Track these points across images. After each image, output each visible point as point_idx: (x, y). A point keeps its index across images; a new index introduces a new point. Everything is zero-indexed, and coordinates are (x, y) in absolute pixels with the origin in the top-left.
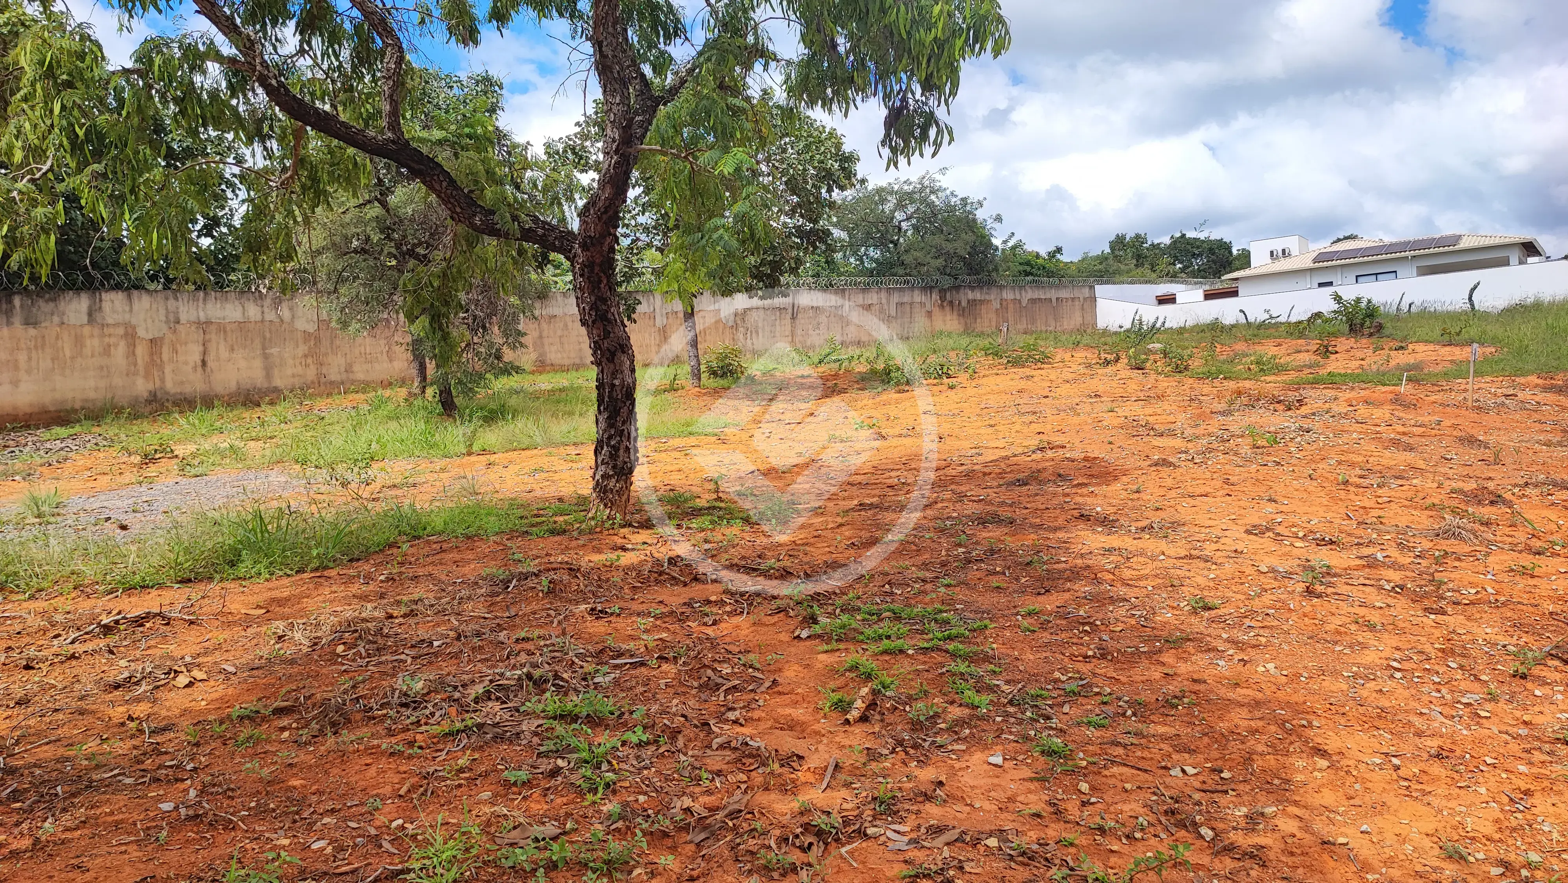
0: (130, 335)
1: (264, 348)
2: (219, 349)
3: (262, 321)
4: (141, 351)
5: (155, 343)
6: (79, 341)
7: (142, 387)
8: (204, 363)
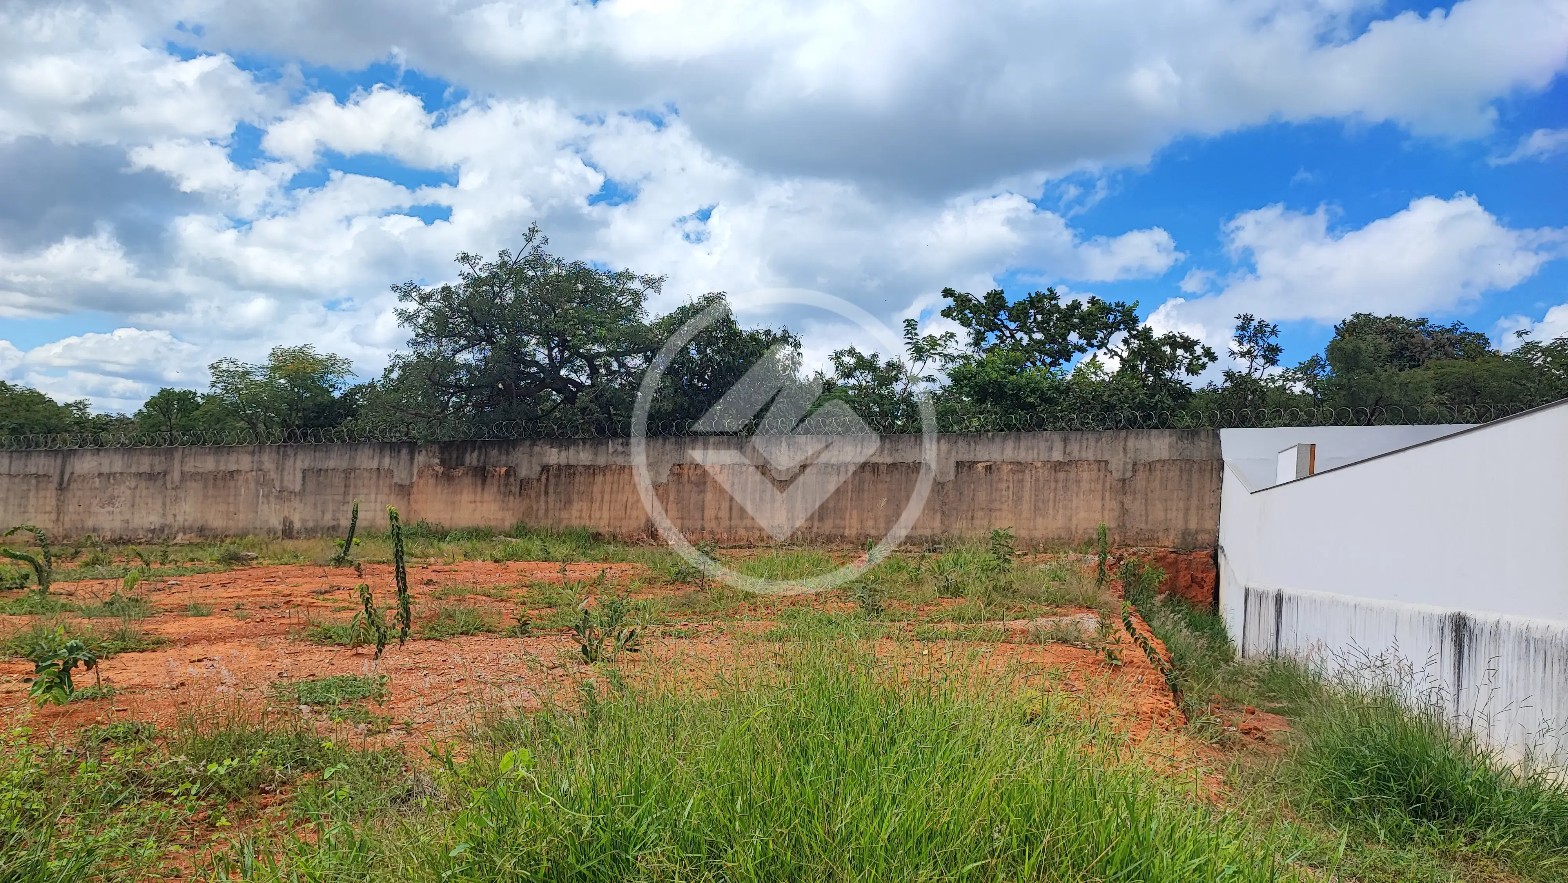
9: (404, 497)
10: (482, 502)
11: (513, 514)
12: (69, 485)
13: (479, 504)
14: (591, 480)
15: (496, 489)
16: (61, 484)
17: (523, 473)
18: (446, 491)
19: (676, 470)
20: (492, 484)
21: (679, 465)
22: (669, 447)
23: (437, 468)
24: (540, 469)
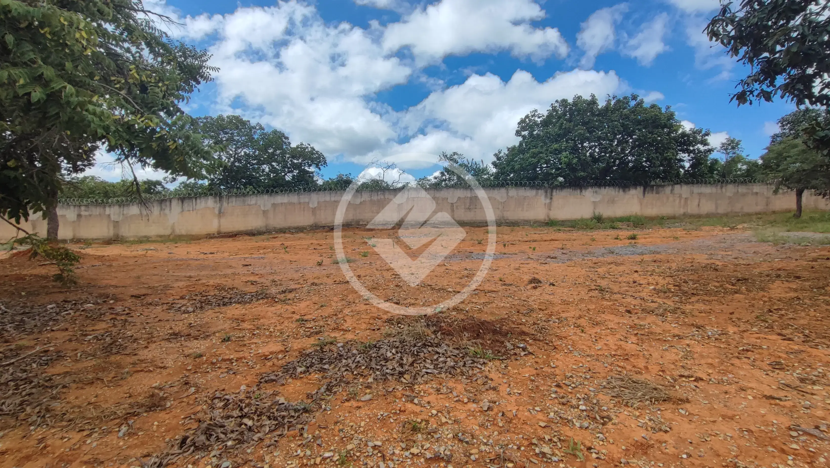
0: (680, 196)
4: (683, 201)
5: (686, 199)
6: (668, 198)
7: (682, 211)
8: (699, 205)
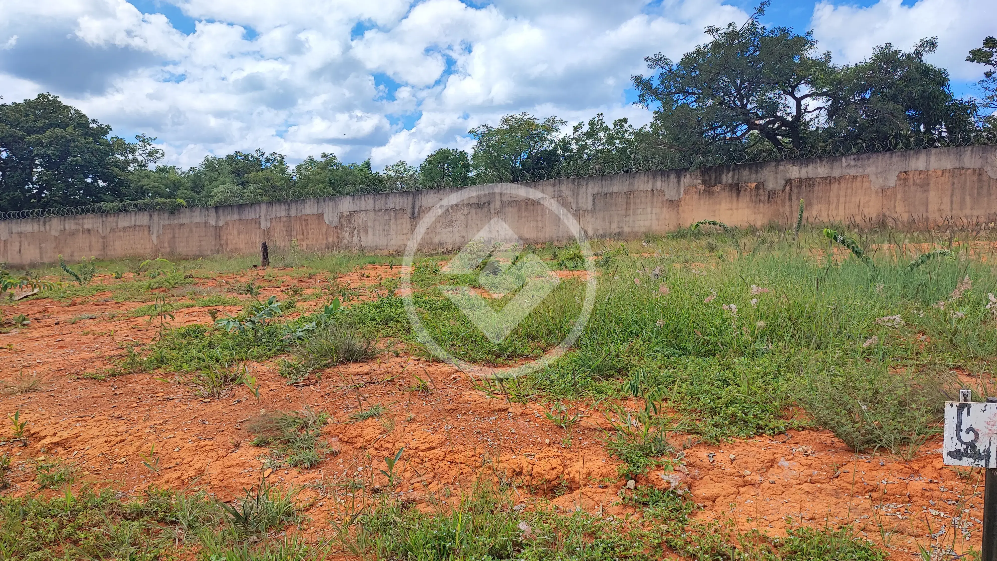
1: (40, 244)
2: (25, 244)
3: (39, 231)
9: (674, 209)
10: (737, 209)
11: (764, 216)
12: (419, 214)
13: (735, 211)
14: (828, 187)
15: (748, 199)
16: (413, 214)
17: (770, 185)
18: (707, 203)
19: (903, 176)
20: (745, 195)
21: (905, 172)
22: (895, 159)
23: (699, 187)
24: (784, 182)
